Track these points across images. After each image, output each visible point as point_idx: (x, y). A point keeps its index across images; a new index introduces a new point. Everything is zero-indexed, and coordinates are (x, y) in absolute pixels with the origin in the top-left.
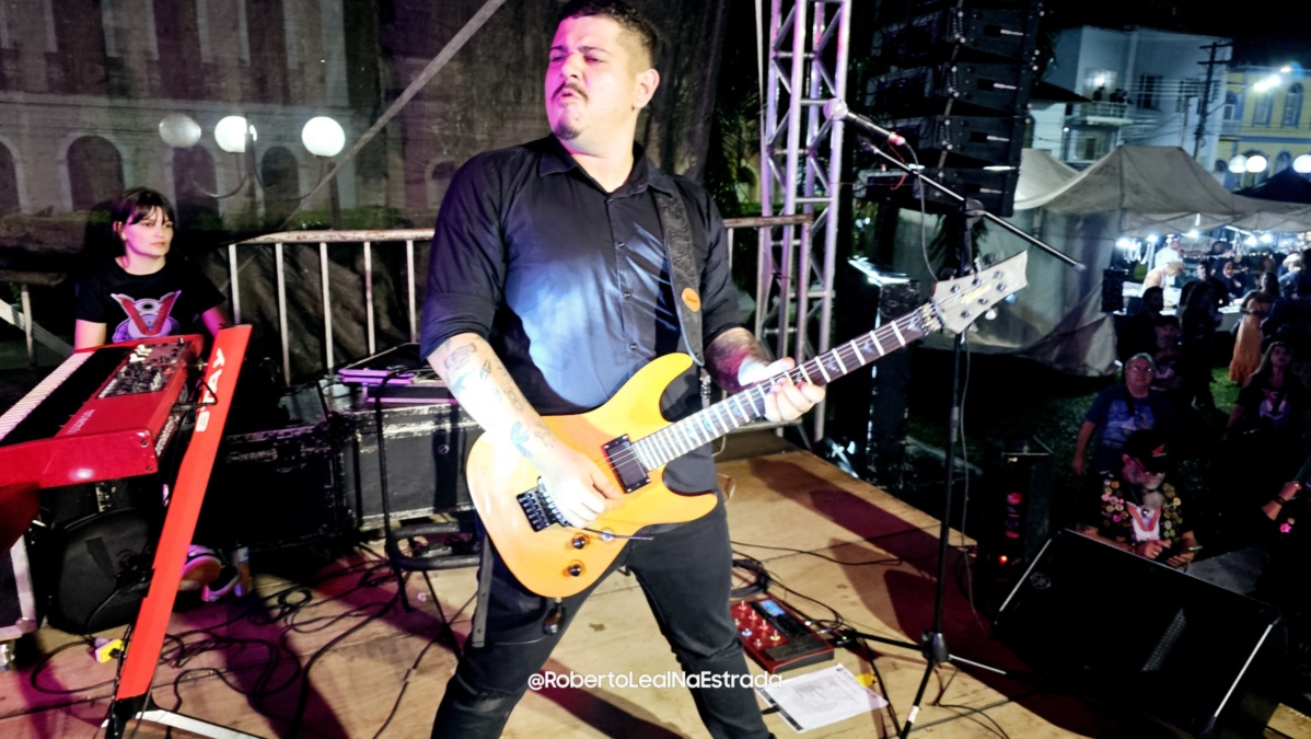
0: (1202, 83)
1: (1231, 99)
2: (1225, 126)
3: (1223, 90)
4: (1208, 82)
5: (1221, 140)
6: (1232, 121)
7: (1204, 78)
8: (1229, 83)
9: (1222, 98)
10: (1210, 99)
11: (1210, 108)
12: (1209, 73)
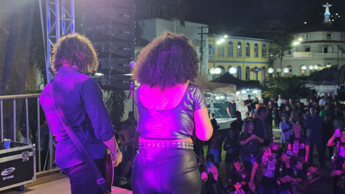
0: (200, 41)
1: (210, 46)
2: (210, 57)
3: (207, 44)
4: (202, 41)
5: (209, 62)
6: (212, 55)
7: (200, 39)
8: (209, 41)
9: (207, 47)
10: (203, 47)
11: (204, 50)
12: (202, 37)
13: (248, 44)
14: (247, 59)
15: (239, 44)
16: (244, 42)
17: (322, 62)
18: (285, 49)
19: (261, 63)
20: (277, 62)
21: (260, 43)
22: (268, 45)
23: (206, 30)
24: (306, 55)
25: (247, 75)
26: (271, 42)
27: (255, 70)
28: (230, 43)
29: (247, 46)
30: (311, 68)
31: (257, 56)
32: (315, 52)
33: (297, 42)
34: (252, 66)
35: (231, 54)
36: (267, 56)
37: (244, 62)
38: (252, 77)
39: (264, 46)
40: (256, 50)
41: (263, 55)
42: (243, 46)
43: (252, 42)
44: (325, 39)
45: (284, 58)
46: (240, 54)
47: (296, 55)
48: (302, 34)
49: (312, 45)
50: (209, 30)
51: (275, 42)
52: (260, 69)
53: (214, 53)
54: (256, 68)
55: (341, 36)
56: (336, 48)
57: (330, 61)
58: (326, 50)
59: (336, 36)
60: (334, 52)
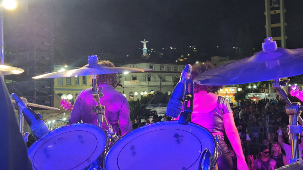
14: (84, 87)
32: (141, 80)
37: (81, 89)
46: (77, 83)
47: (126, 83)
48: (129, 65)
49: (138, 75)
55: (161, 67)
56: (157, 76)
57: (152, 88)
58: (149, 80)
59: (156, 67)
60: (156, 81)
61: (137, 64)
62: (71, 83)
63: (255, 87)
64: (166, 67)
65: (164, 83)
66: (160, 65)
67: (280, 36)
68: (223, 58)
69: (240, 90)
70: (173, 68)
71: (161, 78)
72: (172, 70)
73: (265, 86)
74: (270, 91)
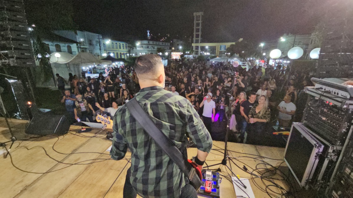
2: (104, 48)
4: (99, 42)
6: (105, 47)
7: (98, 41)
8: (103, 42)
9: (103, 44)
11: (101, 45)
12: (99, 40)
13: (120, 44)
14: (120, 50)
15: (116, 43)
16: (118, 43)
17: (147, 52)
18: (134, 47)
19: (125, 51)
20: (132, 51)
21: (124, 44)
22: (127, 44)
23: (101, 37)
24: (141, 49)
25: (121, 56)
26: (129, 44)
27: (124, 54)
28: (113, 43)
29: (119, 44)
30: (143, 54)
31: (124, 49)
32: (144, 48)
33: (138, 44)
34: (122, 53)
35: (113, 47)
36: (128, 49)
37: (119, 51)
38: (123, 57)
39: (126, 45)
40: (123, 46)
41: (126, 49)
42: (118, 44)
43: (121, 43)
44: (147, 43)
45: (134, 50)
46: (117, 48)
47: (138, 49)
48: (140, 41)
49: (143, 45)
50: (102, 37)
51: (130, 43)
52: (125, 54)
53: (106, 47)
54: (124, 53)
55: (153, 42)
56: (151, 47)
57: (149, 51)
58: (148, 48)
59: (151, 42)
60: (151, 48)
61: (143, 41)
62: (114, 48)
63: (188, 52)
64: (155, 43)
65: (154, 49)
66: (152, 42)
67: (199, 32)
68: (178, 40)
69: (182, 53)
70: (158, 43)
71: (153, 47)
72: (157, 44)
73: (192, 52)
74: (194, 54)
